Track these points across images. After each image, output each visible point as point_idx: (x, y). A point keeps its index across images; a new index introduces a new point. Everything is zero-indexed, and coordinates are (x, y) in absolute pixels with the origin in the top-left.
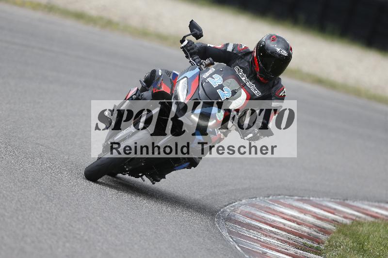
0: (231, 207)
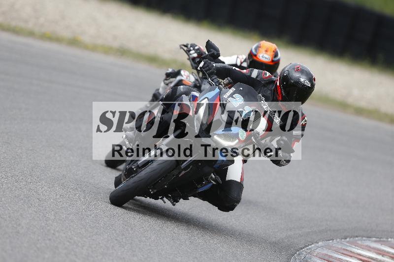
0: (307, 249)
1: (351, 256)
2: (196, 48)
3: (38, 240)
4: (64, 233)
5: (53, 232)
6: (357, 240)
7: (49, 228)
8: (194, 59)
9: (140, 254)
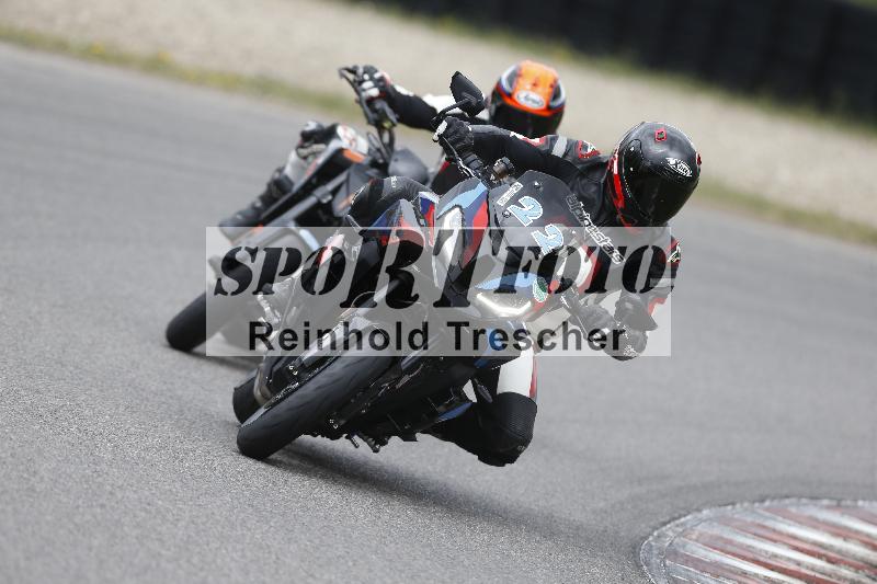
0: (677, 526)
1: (775, 541)
2: (377, 76)
3: (78, 507)
4: (135, 492)
5: (109, 488)
6: (787, 505)
7: (100, 479)
8: (370, 101)
9: (303, 536)
